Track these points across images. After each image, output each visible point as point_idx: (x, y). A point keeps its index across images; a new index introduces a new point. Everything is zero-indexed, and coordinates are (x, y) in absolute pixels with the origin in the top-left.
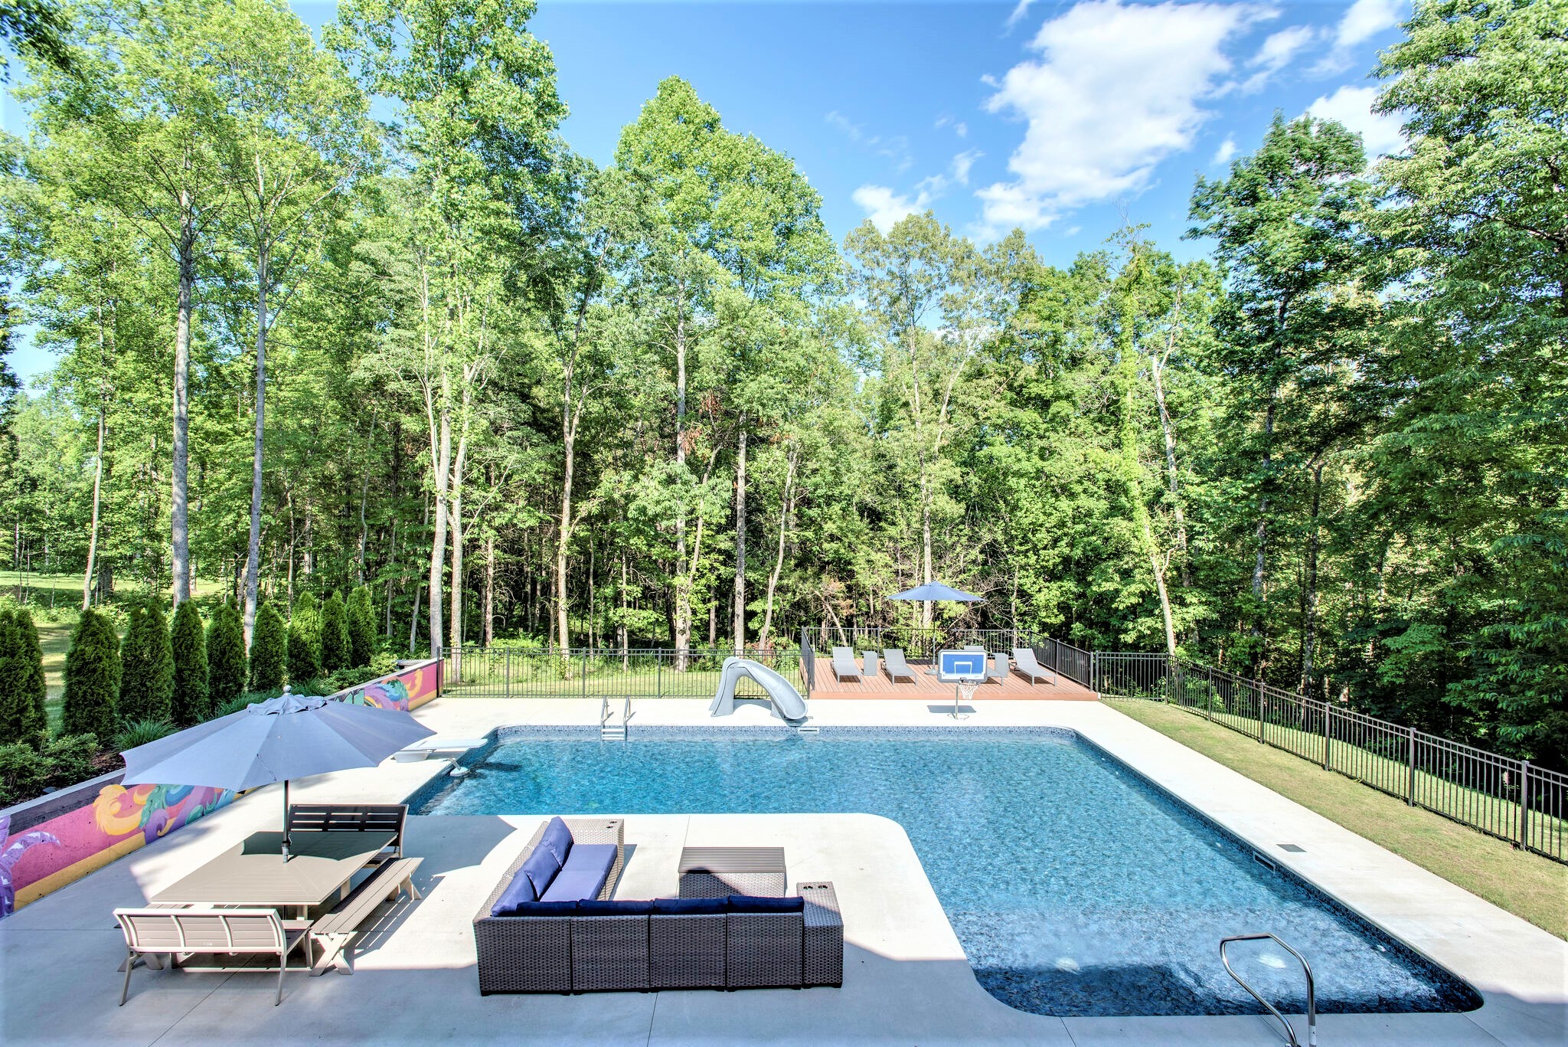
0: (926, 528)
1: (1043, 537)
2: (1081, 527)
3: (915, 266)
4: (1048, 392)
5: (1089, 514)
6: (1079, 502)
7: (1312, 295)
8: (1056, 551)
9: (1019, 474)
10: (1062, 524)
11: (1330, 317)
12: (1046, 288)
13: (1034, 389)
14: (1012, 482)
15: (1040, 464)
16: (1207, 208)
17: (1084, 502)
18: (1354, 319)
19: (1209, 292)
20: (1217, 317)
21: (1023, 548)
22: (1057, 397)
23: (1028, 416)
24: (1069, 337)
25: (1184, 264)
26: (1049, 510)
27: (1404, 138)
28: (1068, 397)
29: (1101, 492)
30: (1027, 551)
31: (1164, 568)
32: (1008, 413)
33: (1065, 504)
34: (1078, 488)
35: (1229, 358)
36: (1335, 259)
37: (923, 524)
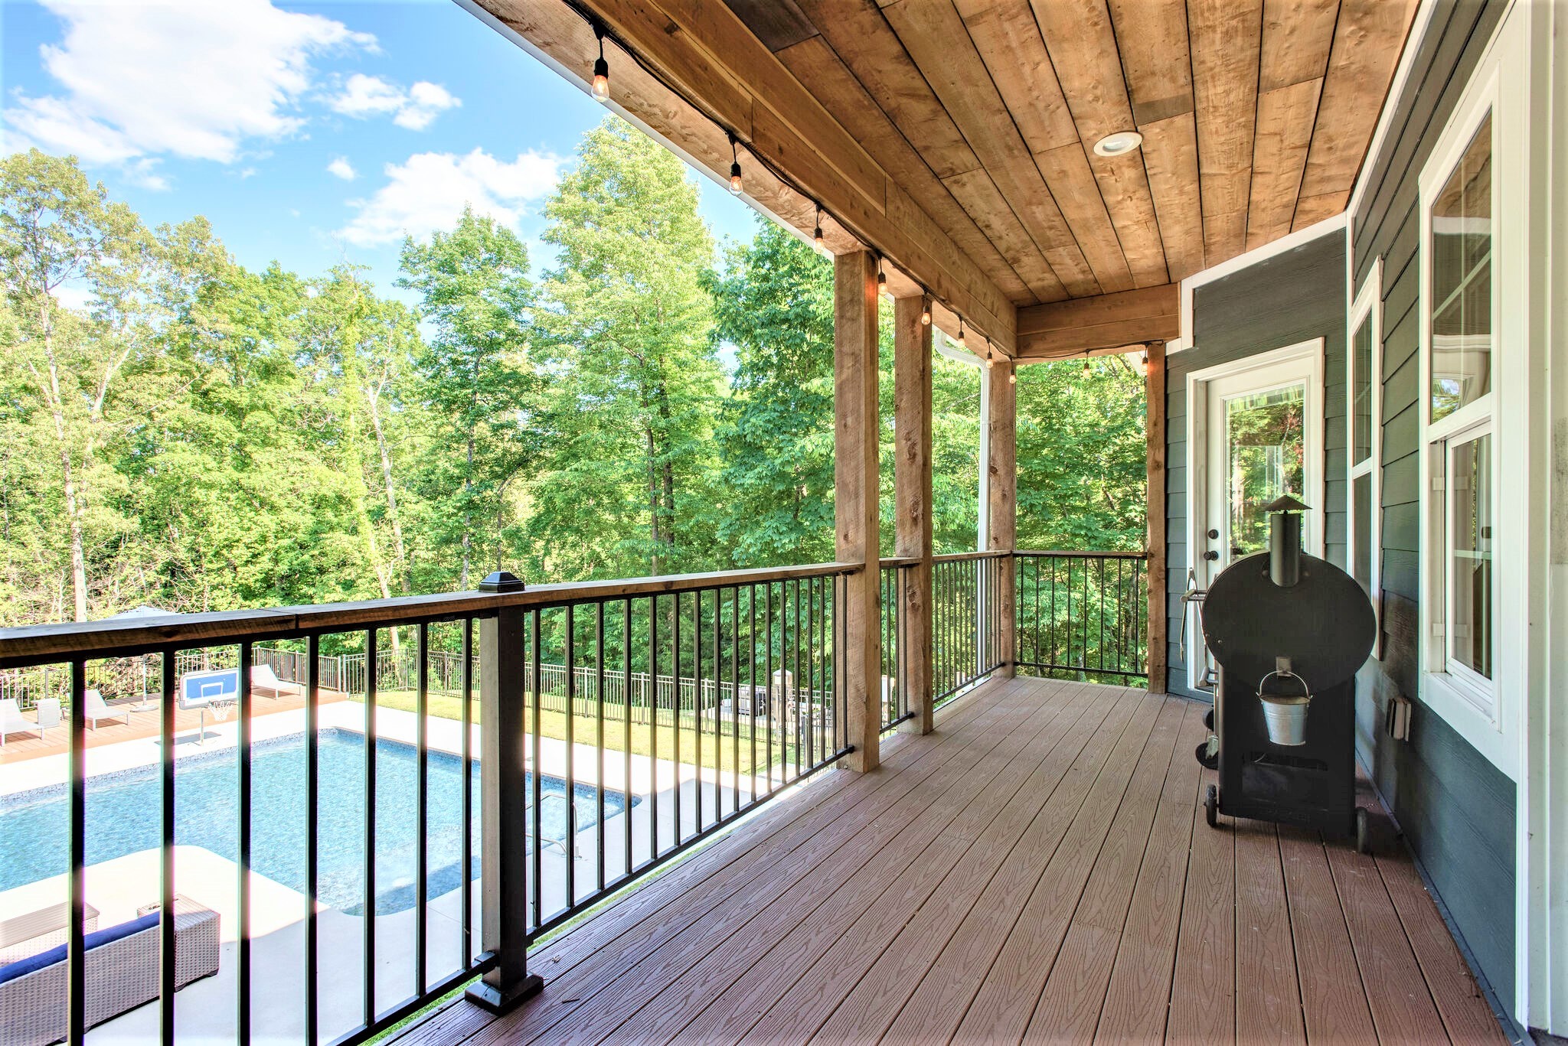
0: (76, 547)
1: (240, 553)
2: (286, 542)
3: (46, 219)
4: (244, 401)
5: (295, 529)
6: (284, 517)
7: (495, 357)
8: (258, 567)
9: (210, 486)
10: (264, 539)
11: (509, 376)
12: (236, 288)
13: (226, 395)
14: (199, 493)
15: (236, 475)
16: (414, 264)
17: (289, 517)
18: (523, 382)
19: (405, 331)
20: (424, 360)
21: (215, 566)
22: (253, 408)
23: (219, 423)
24: (265, 345)
25: (383, 300)
26: (247, 524)
27: (558, 263)
28: (266, 407)
29: (307, 507)
30: (221, 569)
31: (388, 576)
32: (193, 417)
33: (267, 519)
34: (281, 503)
35: (435, 396)
36: (512, 334)
37: (70, 541)
